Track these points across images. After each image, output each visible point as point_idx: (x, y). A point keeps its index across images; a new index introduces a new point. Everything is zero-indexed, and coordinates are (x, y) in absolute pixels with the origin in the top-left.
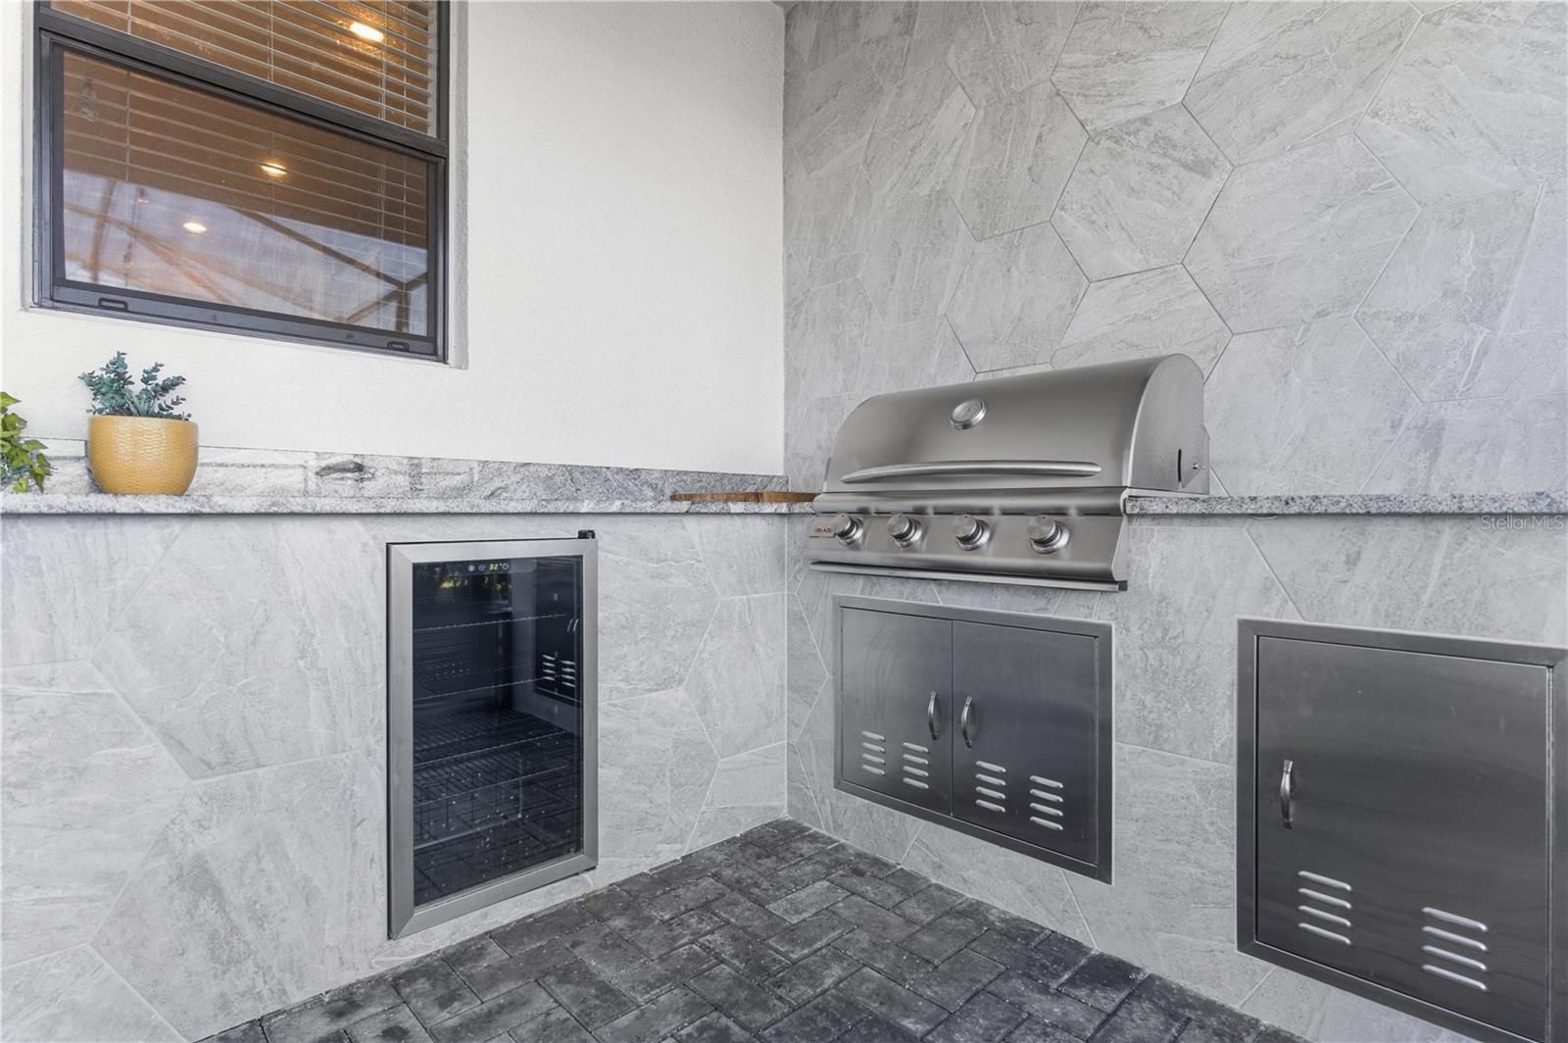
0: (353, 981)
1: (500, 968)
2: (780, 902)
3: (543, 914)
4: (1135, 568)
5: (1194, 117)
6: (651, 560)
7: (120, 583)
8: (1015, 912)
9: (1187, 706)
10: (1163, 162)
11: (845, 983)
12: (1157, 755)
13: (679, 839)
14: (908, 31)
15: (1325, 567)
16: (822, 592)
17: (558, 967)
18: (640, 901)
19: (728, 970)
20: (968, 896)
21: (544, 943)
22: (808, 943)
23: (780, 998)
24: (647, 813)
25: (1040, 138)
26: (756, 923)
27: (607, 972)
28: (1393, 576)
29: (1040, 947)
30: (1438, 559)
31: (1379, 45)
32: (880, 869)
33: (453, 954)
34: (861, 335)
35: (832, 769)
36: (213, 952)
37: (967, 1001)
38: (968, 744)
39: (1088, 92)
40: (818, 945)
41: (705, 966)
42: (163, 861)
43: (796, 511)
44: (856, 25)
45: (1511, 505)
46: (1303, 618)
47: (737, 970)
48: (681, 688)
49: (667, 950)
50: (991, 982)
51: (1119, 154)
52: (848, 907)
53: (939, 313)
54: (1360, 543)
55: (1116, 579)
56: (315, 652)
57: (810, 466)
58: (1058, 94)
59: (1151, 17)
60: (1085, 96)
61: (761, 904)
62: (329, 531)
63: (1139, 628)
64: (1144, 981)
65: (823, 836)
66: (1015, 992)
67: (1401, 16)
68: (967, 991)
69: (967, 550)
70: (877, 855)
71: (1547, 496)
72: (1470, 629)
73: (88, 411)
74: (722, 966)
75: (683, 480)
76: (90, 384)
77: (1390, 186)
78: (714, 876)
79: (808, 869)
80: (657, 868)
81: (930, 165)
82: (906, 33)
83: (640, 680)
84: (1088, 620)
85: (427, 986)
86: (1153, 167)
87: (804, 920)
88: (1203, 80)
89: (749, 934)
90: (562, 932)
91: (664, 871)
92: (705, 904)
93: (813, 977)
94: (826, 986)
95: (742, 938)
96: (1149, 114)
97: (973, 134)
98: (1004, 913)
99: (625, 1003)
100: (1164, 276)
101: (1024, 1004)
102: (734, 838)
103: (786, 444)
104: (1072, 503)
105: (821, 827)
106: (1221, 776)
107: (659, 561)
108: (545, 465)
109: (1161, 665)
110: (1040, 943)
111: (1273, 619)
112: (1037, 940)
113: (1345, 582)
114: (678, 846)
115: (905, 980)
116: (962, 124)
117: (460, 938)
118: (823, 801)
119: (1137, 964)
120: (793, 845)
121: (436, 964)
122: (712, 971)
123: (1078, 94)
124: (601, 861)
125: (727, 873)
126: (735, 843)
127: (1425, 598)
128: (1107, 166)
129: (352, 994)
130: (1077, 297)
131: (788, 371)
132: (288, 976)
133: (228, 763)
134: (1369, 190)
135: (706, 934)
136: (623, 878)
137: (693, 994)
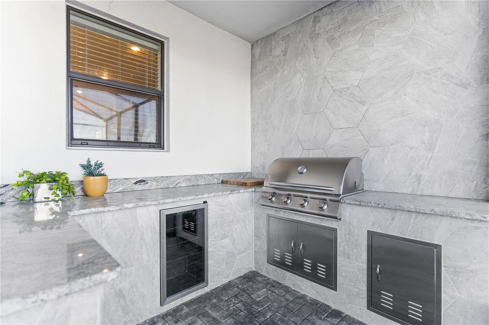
0: (153, 317)
1: (188, 313)
2: (254, 295)
3: (196, 298)
4: (343, 215)
5: (361, 89)
6: (220, 207)
7: (104, 226)
8: (313, 297)
9: (355, 250)
10: (353, 100)
11: (272, 317)
12: (348, 261)
13: (228, 277)
14: (285, 55)
15: (387, 220)
16: (263, 212)
17: (202, 313)
18: (219, 294)
19: (243, 313)
20: (302, 293)
21: (197, 306)
22: (262, 306)
23: (257, 321)
24: (220, 271)
25: (321, 89)
26: (249, 301)
27: (214, 314)
28: (402, 223)
29: (320, 307)
30: (412, 221)
31: (406, 78)
32: (279, 285)
33: (176, 309)
34: (272, 136)
35: (266, 258)
36: (123, 311)
37: (302, 322)
38: (302, 255)
39: (333, 79)
40: (265, 307)
41: (238, 312)
42: (113, 290)
43: (257, 191)
44: (271, 51)
45: (427, 211)
46: (382, 231)
47: (245, 313)
48: (228, 239)
49: (228, 308)
50: (307, 317)
51: (341, 96)
52: (271, 296)
53: (294, 132)
54: (395, 215)
55: (338, 218)
56: (144, 238)
57: (258, 170)
58: (326, 78)
59: (350, 61)
60: (333, 80)
61: (249, 295)
62: (147, 209)
63: (344, 230)
64: (345, 316)
65: (264, 275)
66: (313, 319)
67: (412, 71)
68: (301, 319)
69: (302, 207)
70: (278, 281)
71: (434, 210)
72: (419, 238)
73: (83, 174)
74: (242, 312)
75: (224, 176)
76: (82, 166)
77: (409, 114)
78: (237, 287)
79: (261, 285)
80: (222, 285)
81: (291, 92)
82: (285, 56)
83: (218, 238)
84: (332, 226)
85: (171, 318)
86: (350, 101)
87: (261, 300)
88: (363, 80)
89: (247, 304)
90: (201, 303)
91: (224, 286)
92: (236, 295)
93: (264, 315)
94: (267, 318)
95: (245, 304)
96: (349, 87)
97: (303, 85)
98: (311, 297)
99: (219, 323)
100: (353, 130)
101: (315, 322)
102: (241, 276)
103: (251, 163)
104: (328, 198)
105: (263, 273)
106: (363, 267)
107: (222, 206)
108: (189, 175)
109: (349, 239)
110: (319, 306)
111: (375, 231)
112: (319, 305)
113: (392, 224)
114: (227, 279)
115: (287, 316)
116: (300, 82)
117: (176, 305)
118: (264, 266)
119: (343, 312)
120: (256, 278)
121: (172, 312)
122: (239, 314)
123: (331, 79)
124: (209, 284)
125: (240, 286)
126: (241, 278)
127: (409, 229)
128: (338, 99)
129: (153, 320)
130: (330, 133)
131: (252, 143)
132: (139, 316)
133: (126, 266)
134: (404, 114)
135: (237, 304)
136: (214, 288)
137: (235, 320)
